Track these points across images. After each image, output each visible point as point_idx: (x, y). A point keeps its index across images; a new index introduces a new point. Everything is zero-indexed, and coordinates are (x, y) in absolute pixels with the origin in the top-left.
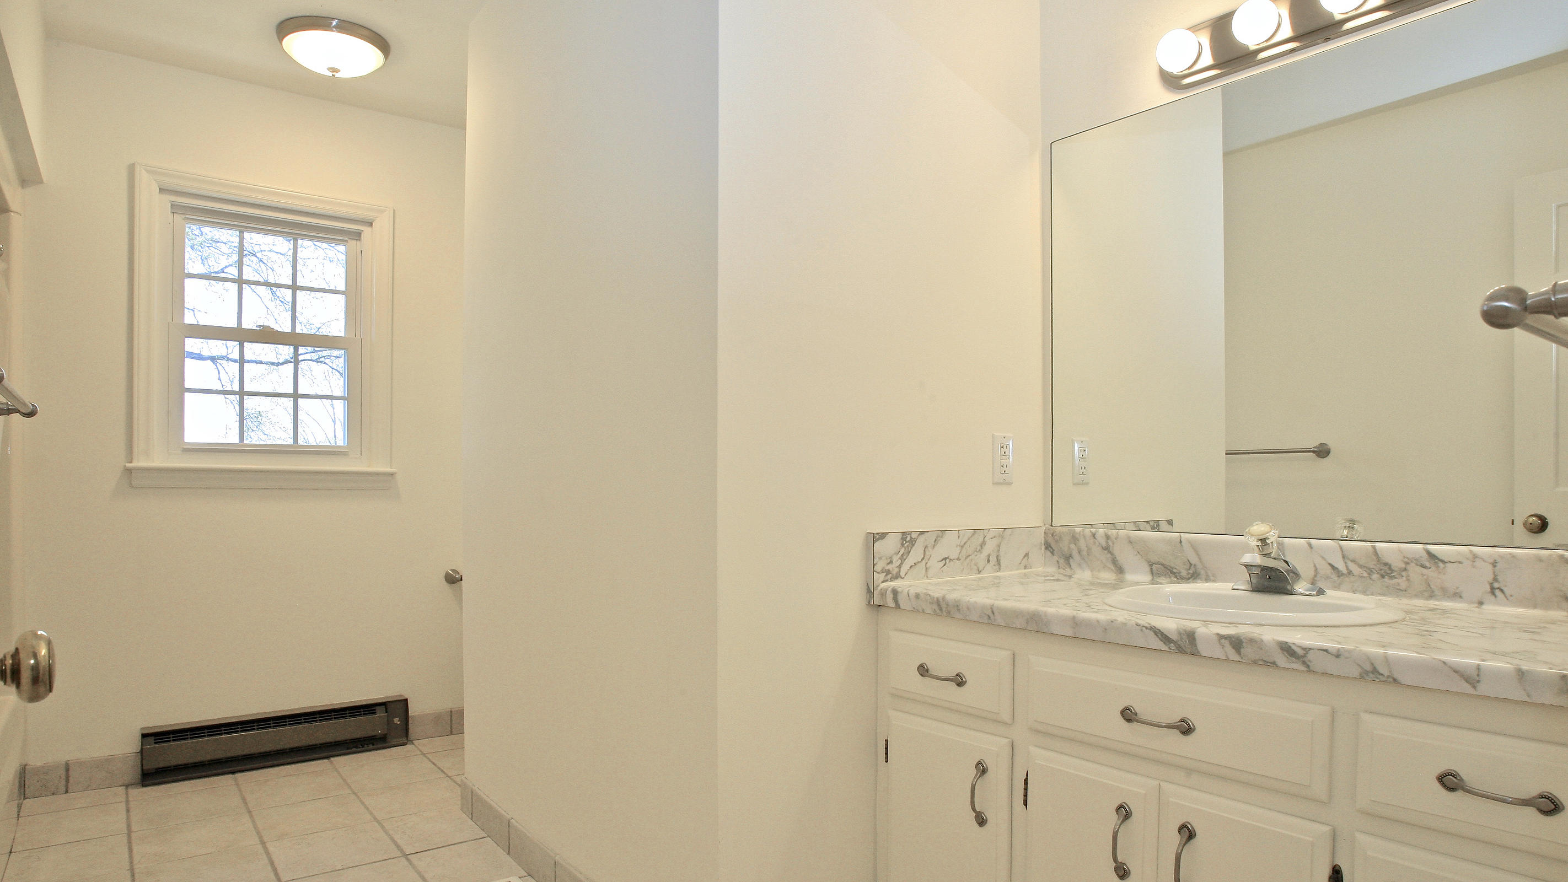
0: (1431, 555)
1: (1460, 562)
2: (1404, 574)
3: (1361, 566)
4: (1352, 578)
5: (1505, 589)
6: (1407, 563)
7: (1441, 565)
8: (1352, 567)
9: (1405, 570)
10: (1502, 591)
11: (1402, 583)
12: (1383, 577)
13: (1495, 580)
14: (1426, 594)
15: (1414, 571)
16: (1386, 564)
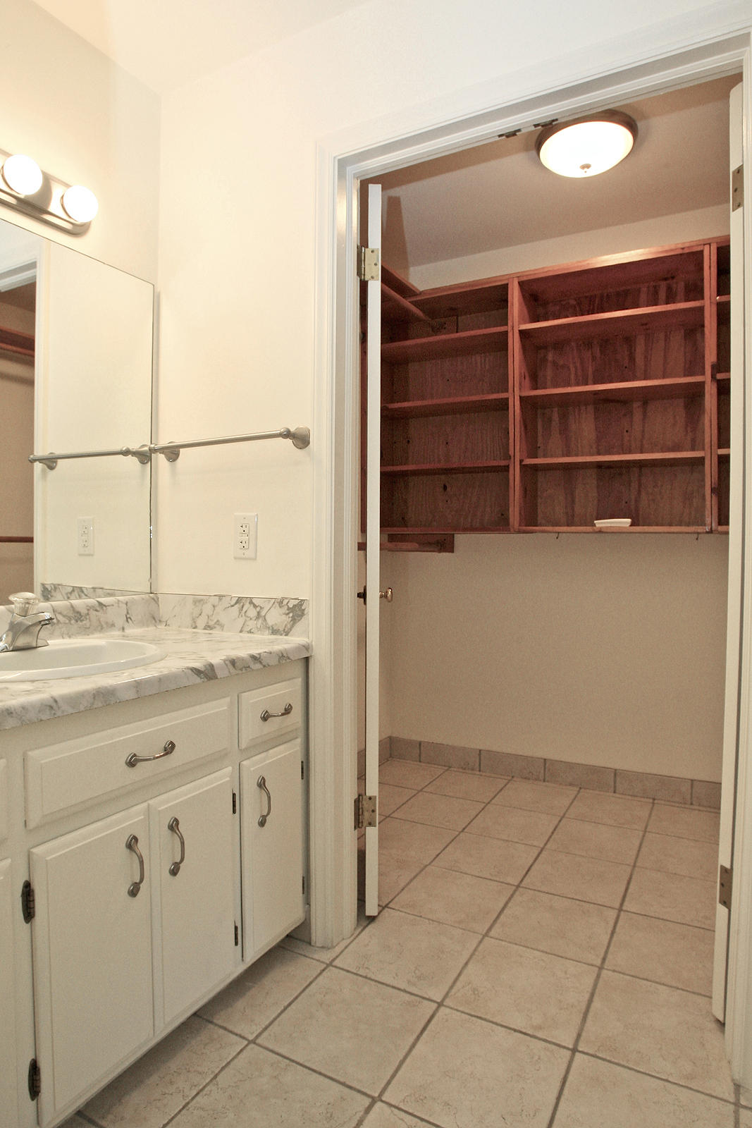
0: (100, 604)
1: (113, 605)
2: (88, 617)
3: (64, 616)
4: (60, 625)
5: (132, 618)
6: (88, 610)
7: (104, 608)
8: (60, 617)
9: (88, 614)
10: (130, 618)
11: (86, 622)
12: (77, 621)
13: (128, 613)
14: (99, 628)
15: (93, 613)
16: (78, 612)
